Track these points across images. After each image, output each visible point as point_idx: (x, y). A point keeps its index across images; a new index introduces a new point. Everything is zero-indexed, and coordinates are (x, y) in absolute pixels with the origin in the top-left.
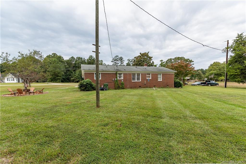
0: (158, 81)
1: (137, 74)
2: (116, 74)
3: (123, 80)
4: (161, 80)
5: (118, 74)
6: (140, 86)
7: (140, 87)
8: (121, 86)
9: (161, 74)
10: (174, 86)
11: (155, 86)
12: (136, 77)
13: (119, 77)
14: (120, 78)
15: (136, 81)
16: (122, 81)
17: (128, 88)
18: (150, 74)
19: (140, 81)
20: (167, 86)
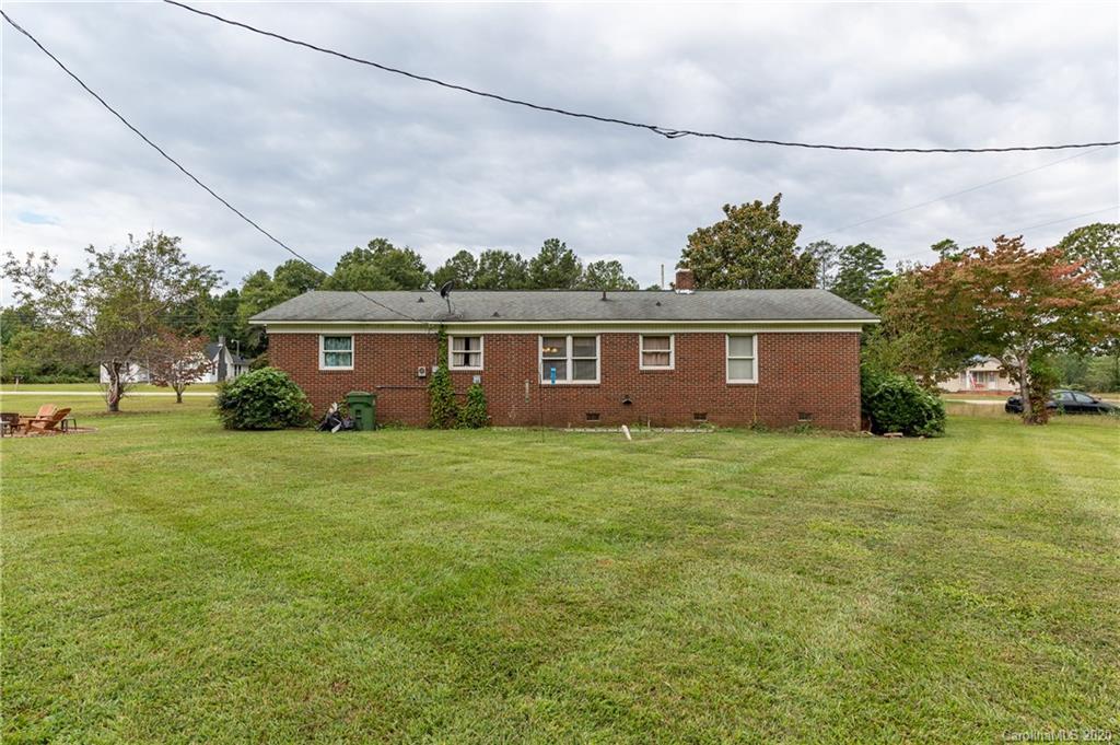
0: (729, 381)
1: (575, 338)
2: (440, 339)
3: (479, 373)
4: (755, 381)
5: (456, 338)
6: (597, 416)
7: (590, 416)
8: (464, 410)
9: (751, 336)
10: (858, 419)
11: (703, 416)
12: (569, 356)
13: (461, 358)
14: (467, 362)
15: (569, 381)
16: (477, 379)
17: (513, 424)
18: (667, 338)
19: (597, 381)
20: (802, 415)
